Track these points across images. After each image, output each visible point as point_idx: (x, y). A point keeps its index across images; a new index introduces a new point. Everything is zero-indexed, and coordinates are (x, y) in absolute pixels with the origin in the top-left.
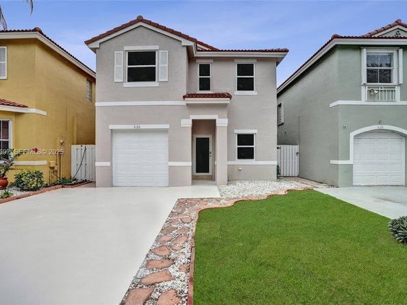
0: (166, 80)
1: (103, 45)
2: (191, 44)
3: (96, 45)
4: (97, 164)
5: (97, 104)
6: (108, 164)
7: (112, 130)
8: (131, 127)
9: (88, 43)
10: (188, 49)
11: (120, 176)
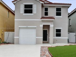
0: (36, 13)
1: (17, 3)
2: (43, 3)
3: (15, 2)
4: (15, 37)
5: (15, 20)
6: (18, 37)
7: (19, 27)
8: (25, 27)
9: (13, 2)
10: (42, 4)
11: (21, 41)
